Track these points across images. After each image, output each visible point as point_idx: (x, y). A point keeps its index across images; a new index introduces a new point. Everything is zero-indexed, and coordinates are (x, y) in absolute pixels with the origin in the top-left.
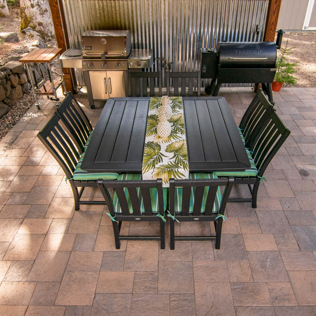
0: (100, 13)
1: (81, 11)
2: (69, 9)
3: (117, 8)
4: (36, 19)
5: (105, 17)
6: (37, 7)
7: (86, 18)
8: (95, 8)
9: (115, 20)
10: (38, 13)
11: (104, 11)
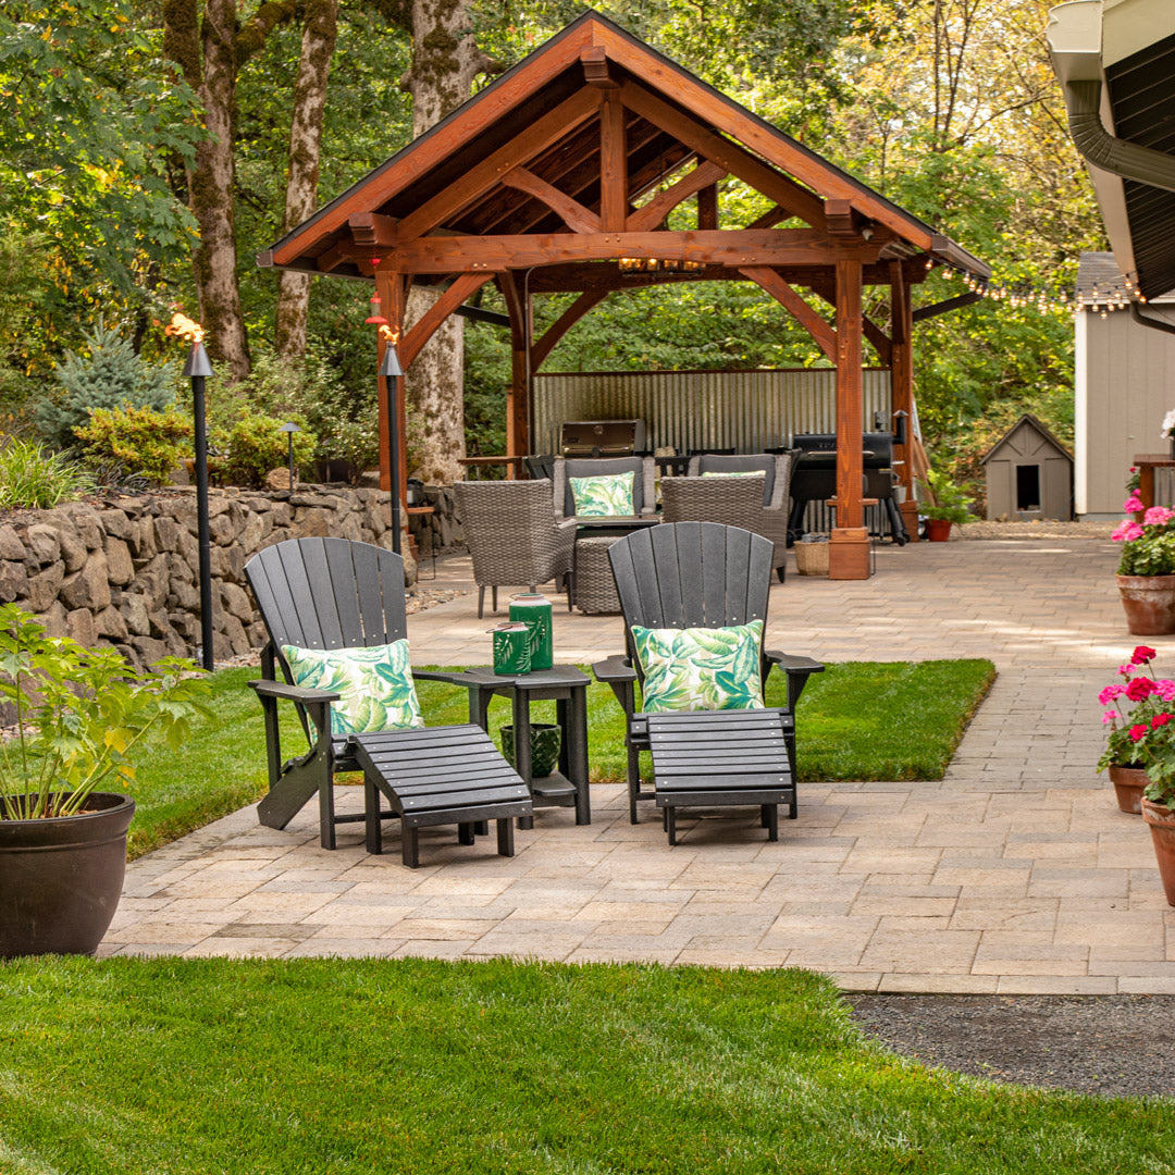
0: (596, 397)
1: (564, 394)
2: (543, 391)
3: (627, 389)
4: (432, 461)
5: (603, 403)
6: (439, 434)
7: (571, 406)
8: (589, 390)
9: (620, 408)
10: (439, 450)
11: (603, 394)
